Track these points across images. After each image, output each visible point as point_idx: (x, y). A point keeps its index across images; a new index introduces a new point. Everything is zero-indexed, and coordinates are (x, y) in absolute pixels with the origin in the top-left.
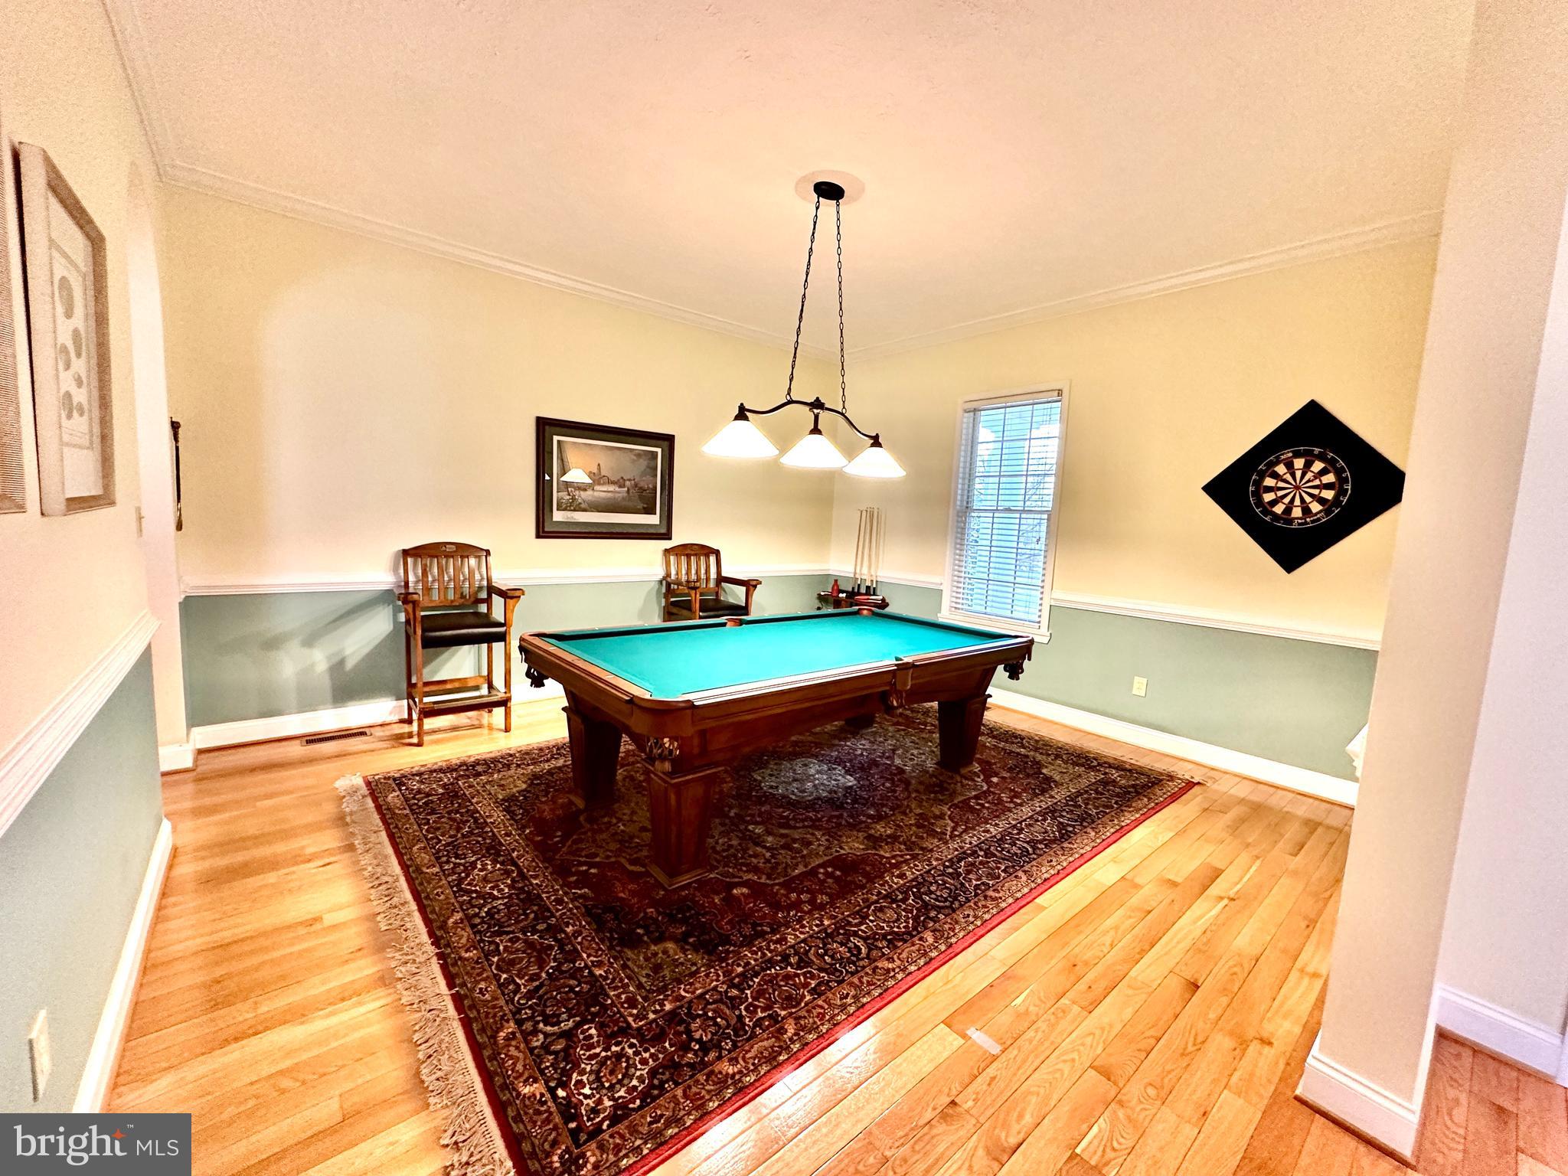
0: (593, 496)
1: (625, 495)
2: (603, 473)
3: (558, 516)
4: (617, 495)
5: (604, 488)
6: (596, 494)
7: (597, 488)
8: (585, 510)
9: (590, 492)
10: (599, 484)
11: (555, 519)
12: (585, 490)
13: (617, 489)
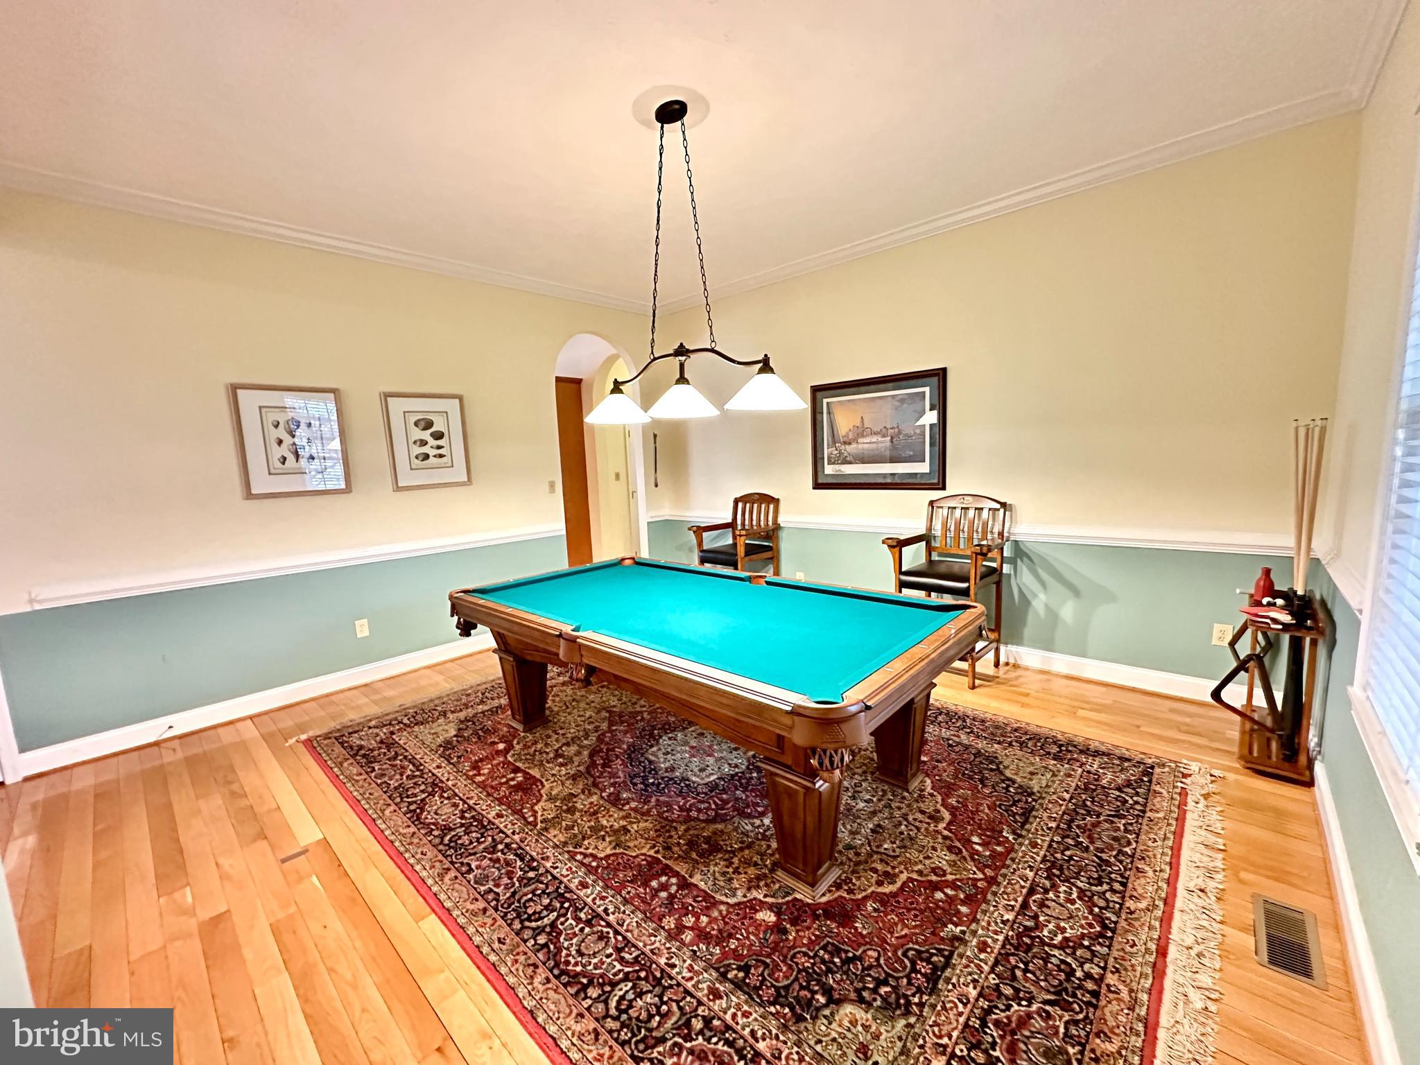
0: (857, 448)
1: (888, 444)
2: (866, 426)
3: (829, 470)
4: (880, 445)
5: (867, 440)
6: (860, 446)
7: (860, 440)
8: (850, 463)
9: (854, 446)
10: (863, 436)
11: (826, 472)
12: (850, 444)
13: (880, 439)
